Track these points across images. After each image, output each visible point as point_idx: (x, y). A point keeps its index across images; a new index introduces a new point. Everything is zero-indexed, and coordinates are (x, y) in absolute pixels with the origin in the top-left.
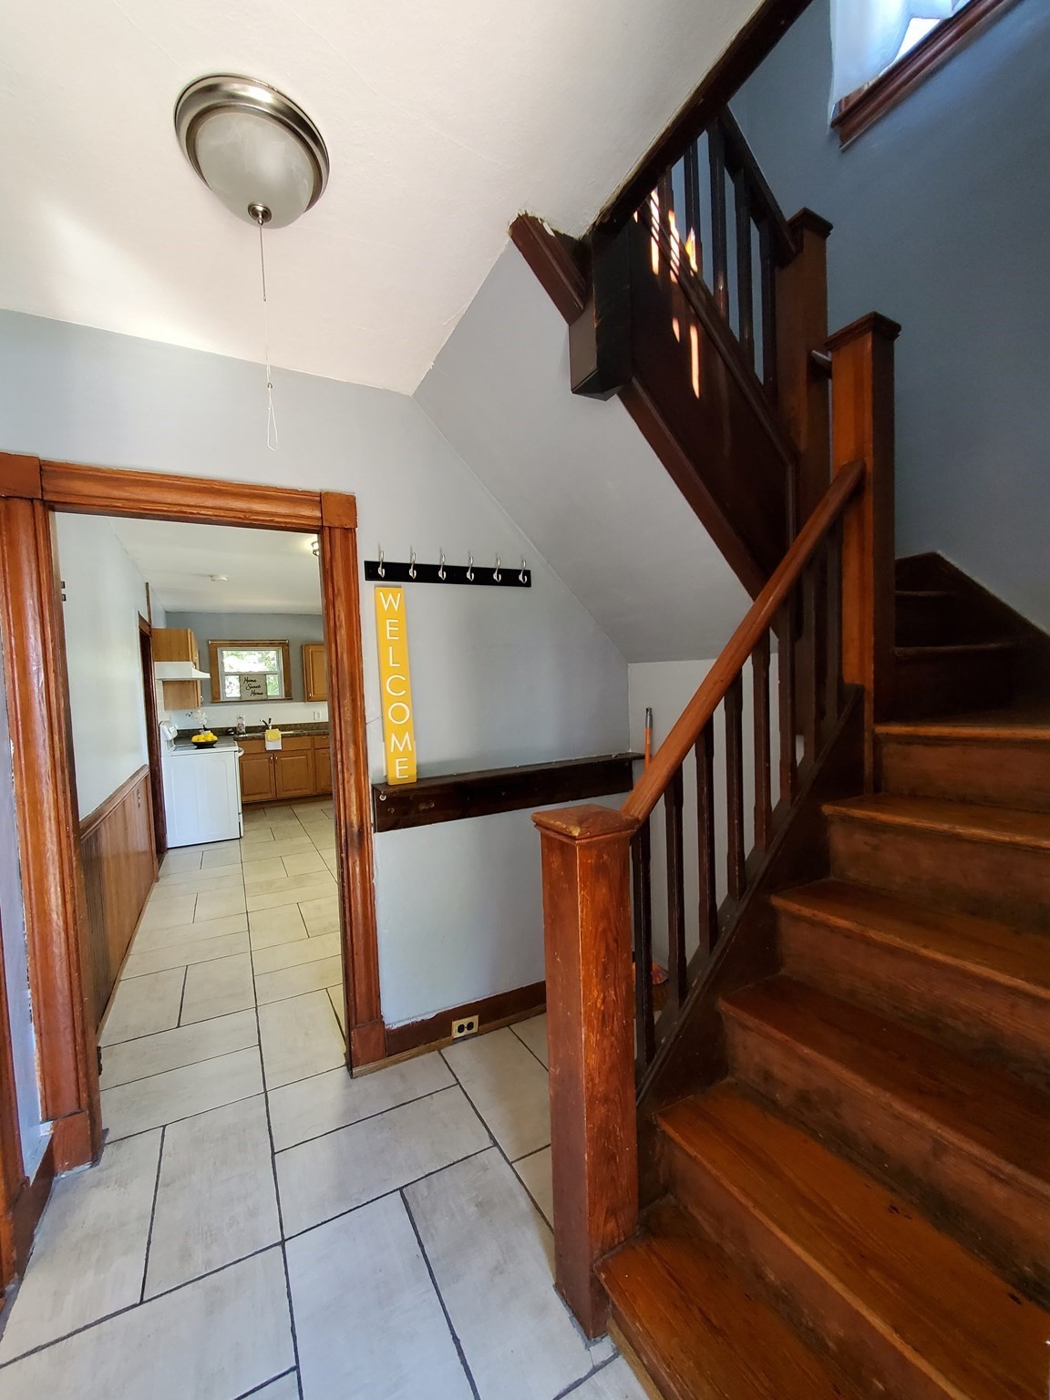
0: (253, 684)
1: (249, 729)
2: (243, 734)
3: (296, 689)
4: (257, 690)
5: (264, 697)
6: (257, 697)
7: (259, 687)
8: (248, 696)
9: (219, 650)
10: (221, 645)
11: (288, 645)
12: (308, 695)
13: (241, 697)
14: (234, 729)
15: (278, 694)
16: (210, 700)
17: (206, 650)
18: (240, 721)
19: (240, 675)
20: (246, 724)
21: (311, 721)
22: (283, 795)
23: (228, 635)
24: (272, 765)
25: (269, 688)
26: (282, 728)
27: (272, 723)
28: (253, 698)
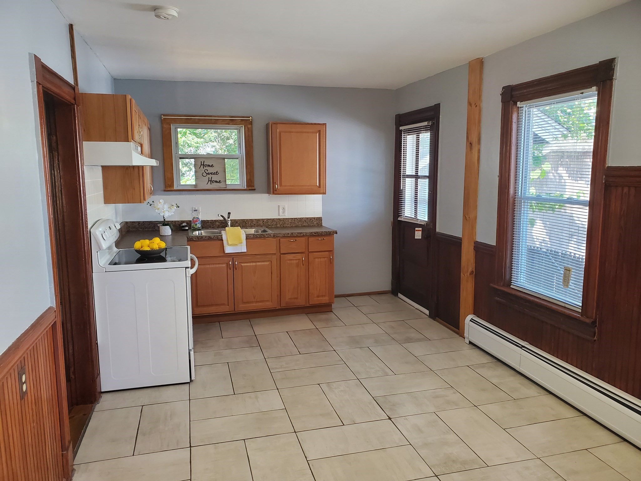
0: (210, 170)
1: (206, 224)
2: (199, 229)
3: (260, 178)
4: (215, 178)
5: (221, 185)
6: (215, 186)
7: (216, 173)
8: (204, 185)
9: (172, 127)
10: (176, 121)
11: (251, 123)
12: (273, 186)
13: (195, 186)
14: (189, 223)
15: (238, 182)
16: (162, 186)
17: (157, 127)
18: (195, 215)
19: (195, 157)
20: (202, 217)
21: (275, 216)
22: (242, 307)
23: (183, 109)
24: (230, 272)
25: (228, 176)
26: (243, 224)
27: (232, 217)
28: (209, 186)
